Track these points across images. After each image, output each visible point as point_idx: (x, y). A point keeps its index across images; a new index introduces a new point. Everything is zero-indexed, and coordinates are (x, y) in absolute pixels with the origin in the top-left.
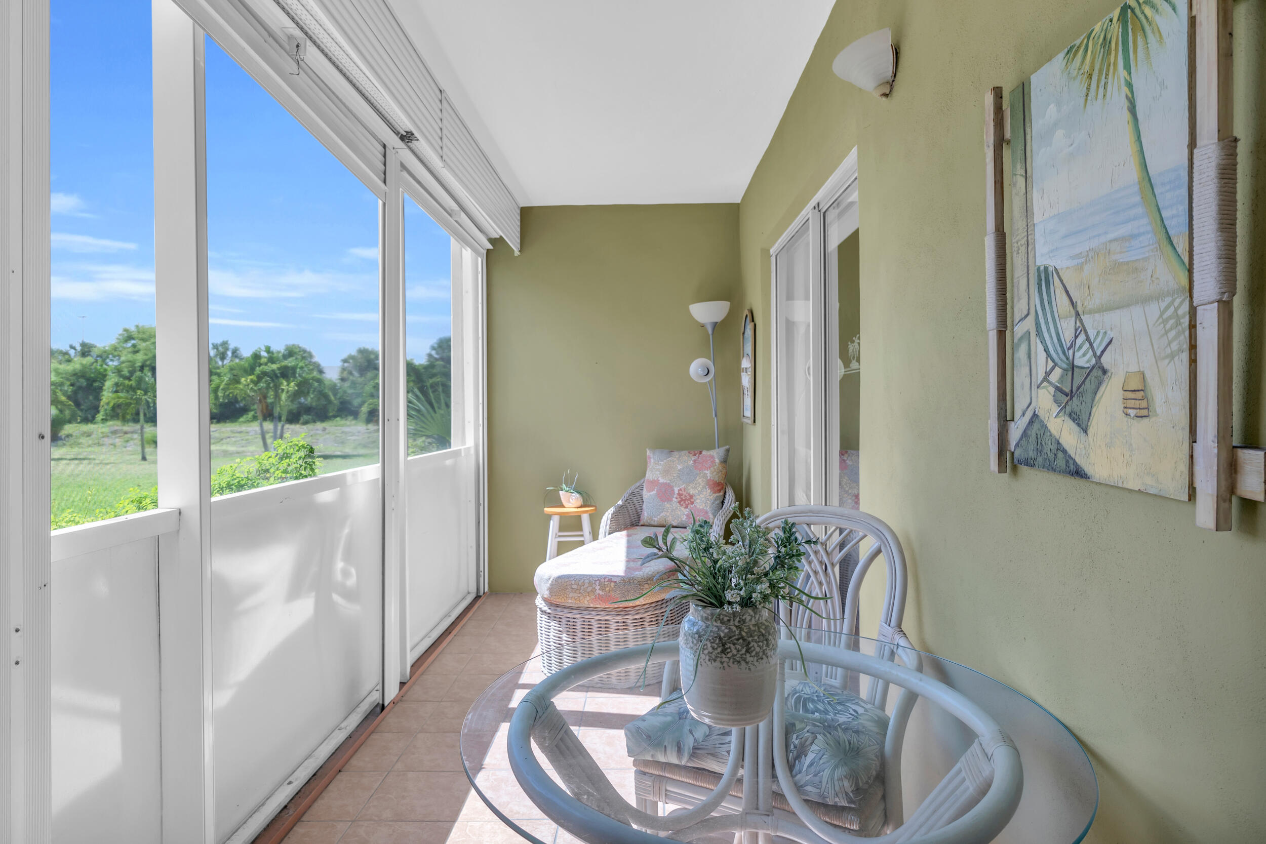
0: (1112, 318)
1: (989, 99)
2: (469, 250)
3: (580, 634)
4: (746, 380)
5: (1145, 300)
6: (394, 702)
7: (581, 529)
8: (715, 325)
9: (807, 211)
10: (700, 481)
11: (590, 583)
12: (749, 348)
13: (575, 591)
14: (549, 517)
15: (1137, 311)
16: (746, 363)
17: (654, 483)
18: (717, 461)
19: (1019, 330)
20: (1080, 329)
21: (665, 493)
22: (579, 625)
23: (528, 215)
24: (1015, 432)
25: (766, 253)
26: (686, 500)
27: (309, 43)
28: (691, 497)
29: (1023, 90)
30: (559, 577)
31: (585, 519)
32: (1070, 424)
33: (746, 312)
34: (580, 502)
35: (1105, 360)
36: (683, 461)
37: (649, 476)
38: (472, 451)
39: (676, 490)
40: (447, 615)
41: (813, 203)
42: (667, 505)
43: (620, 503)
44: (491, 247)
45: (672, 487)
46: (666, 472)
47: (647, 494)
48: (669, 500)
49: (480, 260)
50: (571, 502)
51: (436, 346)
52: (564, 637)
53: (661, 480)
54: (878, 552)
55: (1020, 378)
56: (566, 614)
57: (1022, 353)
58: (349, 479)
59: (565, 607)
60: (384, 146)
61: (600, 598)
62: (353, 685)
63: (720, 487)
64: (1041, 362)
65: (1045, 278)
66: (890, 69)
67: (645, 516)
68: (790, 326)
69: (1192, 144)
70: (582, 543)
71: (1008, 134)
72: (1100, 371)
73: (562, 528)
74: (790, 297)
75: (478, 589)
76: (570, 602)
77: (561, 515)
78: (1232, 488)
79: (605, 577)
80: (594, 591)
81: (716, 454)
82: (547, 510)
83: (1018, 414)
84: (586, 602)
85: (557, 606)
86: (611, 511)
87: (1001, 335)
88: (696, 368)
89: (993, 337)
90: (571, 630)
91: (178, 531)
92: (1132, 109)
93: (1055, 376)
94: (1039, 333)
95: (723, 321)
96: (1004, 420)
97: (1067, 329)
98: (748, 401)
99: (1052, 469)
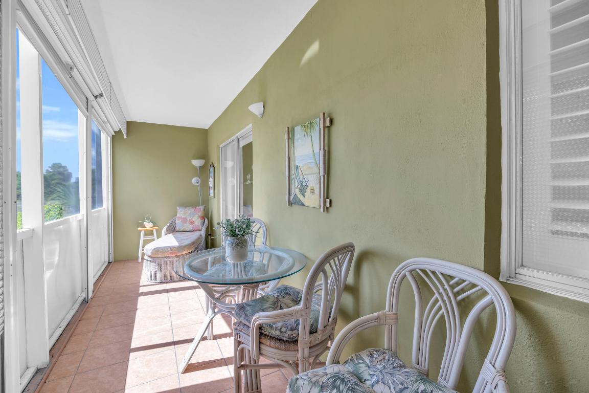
0: (308, 176)
1: (287, 129)
2: (105, 133)
3: (163, 266)
4: (211, 185)
5: (314, 174)
6: (93, 297)
7: (153, 235)
8: (200, 167)
9: (234, 137)
10: (197, 217)
11: (167, 249)
12: (212, 175)
13: (161, 252)
14: (141, 231)
15: (312, 176)
16: (211, 179)
17: (180, 218)
18: (202, 210)
19: (292, 177)
20: (303, 178)
21: (184, 220)
22: (163, 263)
23: (129, 124)
24: (292, 197)
25: (218, 147)
26: (192, 222)
27: (75, 68)
28: (194, 221)
29: (293, 129)
30: (155, 248)
31: (155, 231)
32: (302, 196)
33: (211, 164)
34: (152, 225)
35: (308, 184)
36: (190, 210)
37: (178, 215)
38: (106, 209)
39: (188, 220)
40: (99, 270)
41: (236, 136)
42: (185, 225)
43: (168, 225)
44: (114, 134)
45: (187, 219)
46: (185, 214)
47: (177, 222)
48: (186, 223)
49: (109, 138)
50: (149, 226)
51: (51, 166)
52: (157, 267)
53: (183, 217)
54: (261, 227)
55: (293, 187)
56: (157, 260)
57: (293, 182)
58: (71, 220)
59: (157, 258)
60: (87, 99)
61: (171, 253)
62: (73, 294)
63: (203, 218)
64: (297, 184)
65: (297, 167)
66: (262, 112)
67: (177, 228)
68: (225, 168)
69: (320, 149)
70: (154, 240)
71: (290, 137)
72: (306, 186)
73: (145, 235)
74: (226, 159)
75: (109, 260)
76: (160, 256)
77: (145, 231)
78: (325, 205)
79: (172, 246)
80: (168, 251)
81: (202, 208)
82: (139, 229)
83: (292, 193)
84: (165, 255)
85: (154, 258)
86: (166, 227)
87: (289, 177)
88: (194, 180)
89: (287, 178)
90: (160, 265)
91: (32, 237)
92: (312, 140)
93: (299, 187)
94: (296, 178)
95: (203, 165)
96: (290, 195)
97: (301, 177)
98: (211, 191)
99: (299, 205)
